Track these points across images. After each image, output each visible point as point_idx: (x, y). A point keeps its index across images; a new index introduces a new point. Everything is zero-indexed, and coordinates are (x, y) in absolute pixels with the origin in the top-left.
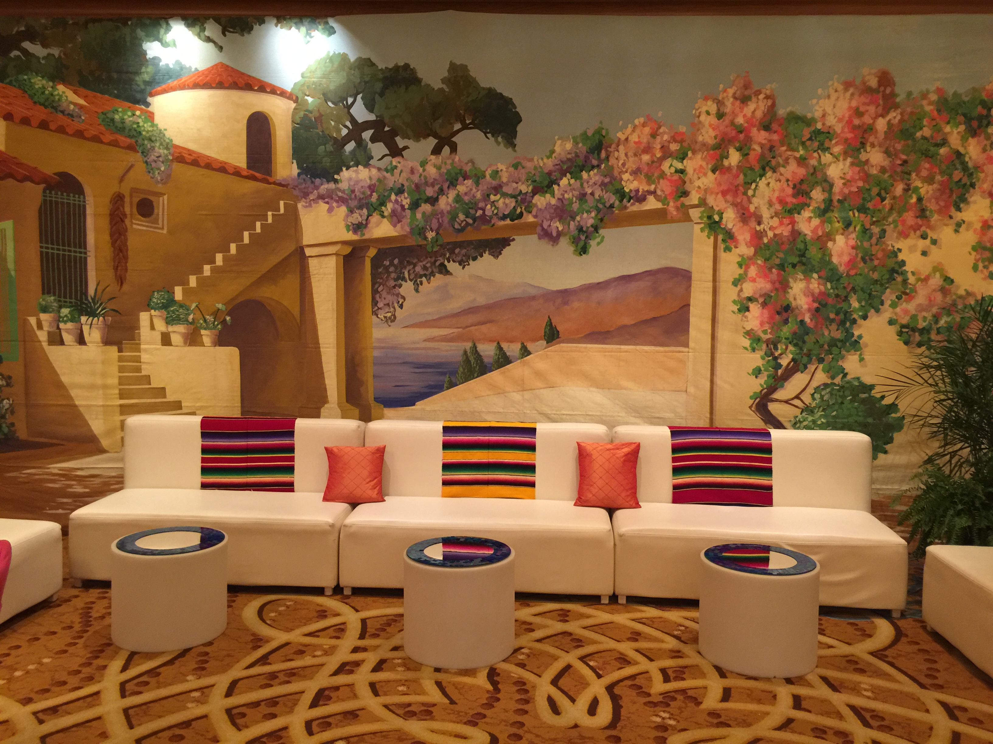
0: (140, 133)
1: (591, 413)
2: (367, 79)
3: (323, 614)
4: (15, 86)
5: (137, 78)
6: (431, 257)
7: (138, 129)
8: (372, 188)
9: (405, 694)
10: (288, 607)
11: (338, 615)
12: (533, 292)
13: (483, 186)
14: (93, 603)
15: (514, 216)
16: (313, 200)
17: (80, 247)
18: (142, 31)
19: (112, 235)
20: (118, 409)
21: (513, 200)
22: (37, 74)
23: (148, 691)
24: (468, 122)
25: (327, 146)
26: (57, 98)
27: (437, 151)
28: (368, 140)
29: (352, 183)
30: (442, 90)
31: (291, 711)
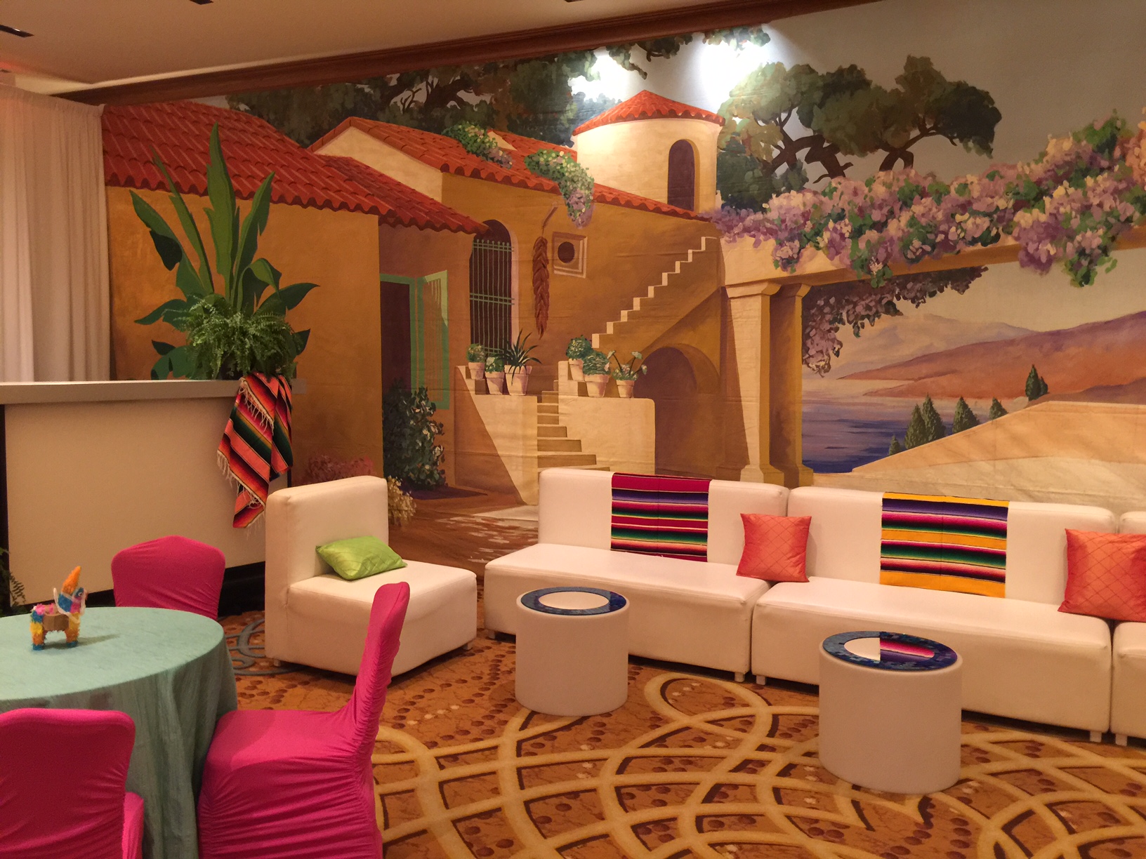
0: (563, 175)
1: (1090, 493)
2: (804, 89)
3: (730, 702)
4: (450, 136)
5: (562, 118)
6: (876, 295)
7: (562, 171)
8: (806, 216)
9: (813, 808)
10: (693, 688)
11: (747, 705)
12: (1011, 334)
13: (947, 205)
14: (503, 656)
15: (987, 239)
16: (738, 234)
17: (505, 296)
18: (567, 66)
19: (534, 283)
20: (536, 461)
21: (987, 219)
22: (471, 124)
23: (543, 754)
24: (928, 127)
25: (755, 171)
26: (488, 145)
27: (887, 165)
28: (803, 160)
29: (783, 212)
30: (896, 92)
31: (682, 801)
